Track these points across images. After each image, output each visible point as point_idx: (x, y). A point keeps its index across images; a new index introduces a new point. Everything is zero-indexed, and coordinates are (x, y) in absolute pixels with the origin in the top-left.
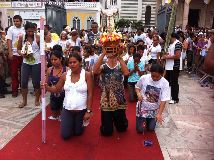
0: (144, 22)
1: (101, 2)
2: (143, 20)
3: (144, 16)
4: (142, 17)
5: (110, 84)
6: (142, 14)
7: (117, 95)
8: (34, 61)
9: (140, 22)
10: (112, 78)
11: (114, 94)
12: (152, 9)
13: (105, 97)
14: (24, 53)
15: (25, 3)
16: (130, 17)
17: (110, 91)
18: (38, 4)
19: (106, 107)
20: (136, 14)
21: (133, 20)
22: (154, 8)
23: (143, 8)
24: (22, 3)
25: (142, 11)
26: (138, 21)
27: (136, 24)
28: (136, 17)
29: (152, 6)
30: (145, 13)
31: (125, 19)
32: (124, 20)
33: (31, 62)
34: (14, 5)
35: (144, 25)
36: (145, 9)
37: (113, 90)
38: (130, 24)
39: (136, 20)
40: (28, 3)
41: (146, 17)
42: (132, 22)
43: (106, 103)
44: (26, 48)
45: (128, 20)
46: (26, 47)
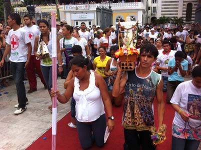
0: (185, 19)
1: (143, 1)
2: (184, 17)
3: (185, 13)
4: (183, 14)
5: (136, 97)
6: (183, 11)
7: (143, 112)
8: (51, 62)
9: (181, 19)
10: (138, 90)
11: (140, 111)
12: (193, 6)
13: (129, 113)
14: (39, 54)
15: (75, 6)
16: (170, 14)
17: (136, 106)
18: (86, 7)
19: (130, 125)
20: (177, 11)
21: (174, 17)
22: (195, 5)
23: (184, 5)
24: (73, 6)
25: (183, 8)
26: (179, 18)
27: (176, 20)
28: (177, 14)
29: (193, 3)
30: (185, 10)
31: (166, 16)
32: (164, 17)
33: (48, 63)
34: (67, 8)
35: (184, 22)
36: (186, 6)
37: (138, 106)
38: (171, 21)
39: (177, 17)
40: (78, 6)
41: (187, 14)
42: (173, 19)
43: (130, 120)
44: (41, 49)
45: (169, 17)
46: (42, 47)
